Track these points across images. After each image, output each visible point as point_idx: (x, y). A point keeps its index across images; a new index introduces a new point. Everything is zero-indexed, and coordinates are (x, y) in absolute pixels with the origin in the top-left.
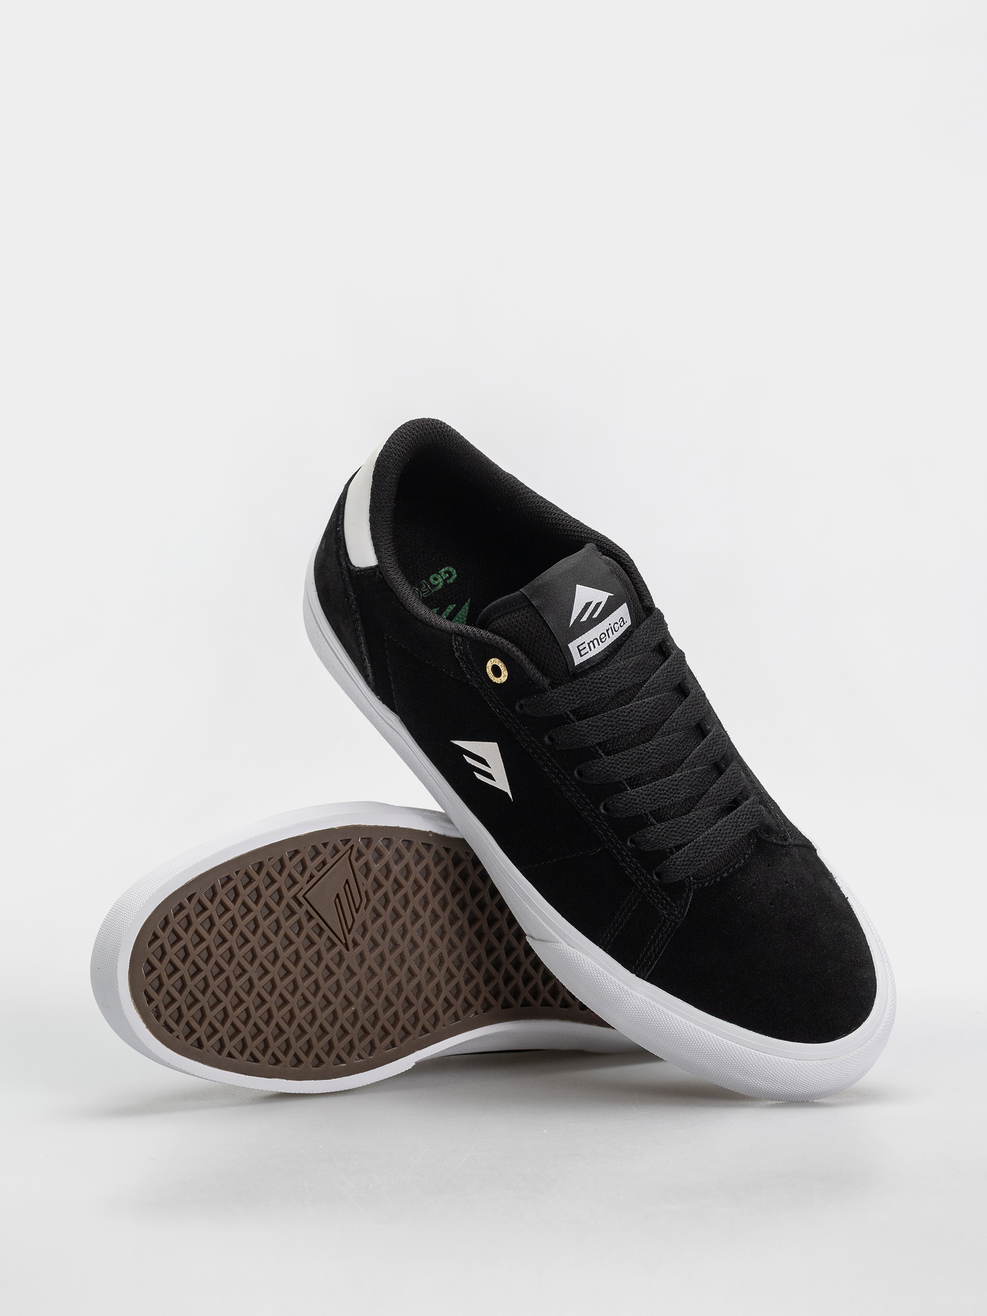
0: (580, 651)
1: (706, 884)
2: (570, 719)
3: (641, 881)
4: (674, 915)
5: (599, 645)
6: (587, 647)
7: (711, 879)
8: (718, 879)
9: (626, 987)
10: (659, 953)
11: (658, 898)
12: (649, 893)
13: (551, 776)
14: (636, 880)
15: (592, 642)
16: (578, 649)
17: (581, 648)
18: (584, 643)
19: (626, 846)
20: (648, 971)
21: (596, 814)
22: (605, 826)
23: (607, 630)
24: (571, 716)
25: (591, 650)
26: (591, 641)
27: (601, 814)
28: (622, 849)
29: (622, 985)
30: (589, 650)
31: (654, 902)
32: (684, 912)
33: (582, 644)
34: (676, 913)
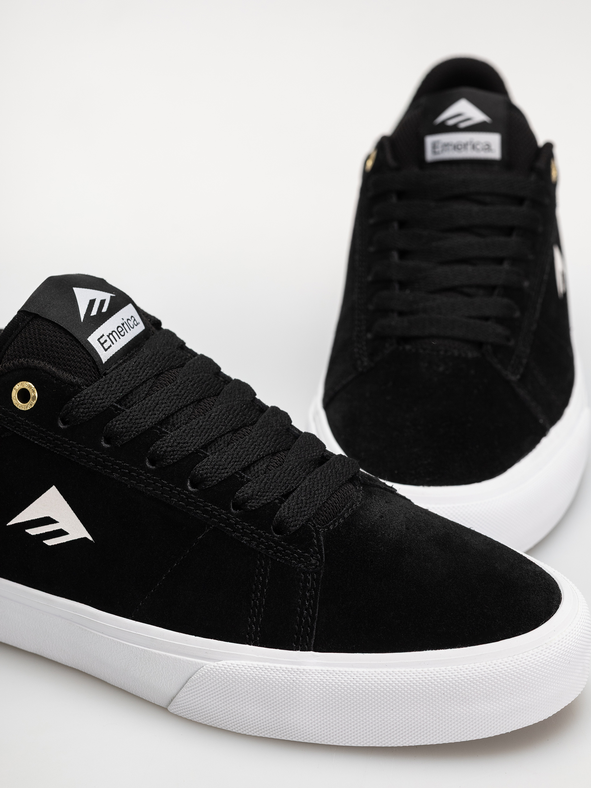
0: (102, 344)
1: (331, 527)
2: (120, 409)
3: (262, 543)
4: (312, 565)
5: (120, 338)
6: (108, 339)
7: (335, 521)
8: (341, 521)
9: (295, 667)
10: (314, 613)
11: (288, 555)
12: (276, 553)
13: (124, 479)
14: (257, 546)
15: (112, 334)
16: (100, 342)
17: (102, 340)
18: (103, 335)
19: (232, 514)
20: (310, 639)
21: (185, 494)
22: (201, 502)
23: (123, 324)
24: (119, 406)
25: (113, 344)
26: (110, 334)
27: (192, 492)
28: (229, 518)
29: (289, 666)
30: (111, 343)
31: (286, 560)
32: (322, 558)
33: (101, 337)
34: (313, 562)
